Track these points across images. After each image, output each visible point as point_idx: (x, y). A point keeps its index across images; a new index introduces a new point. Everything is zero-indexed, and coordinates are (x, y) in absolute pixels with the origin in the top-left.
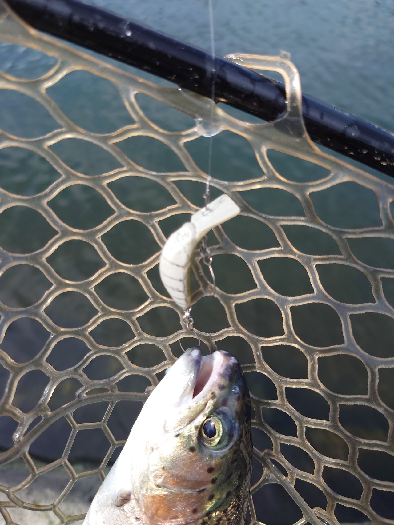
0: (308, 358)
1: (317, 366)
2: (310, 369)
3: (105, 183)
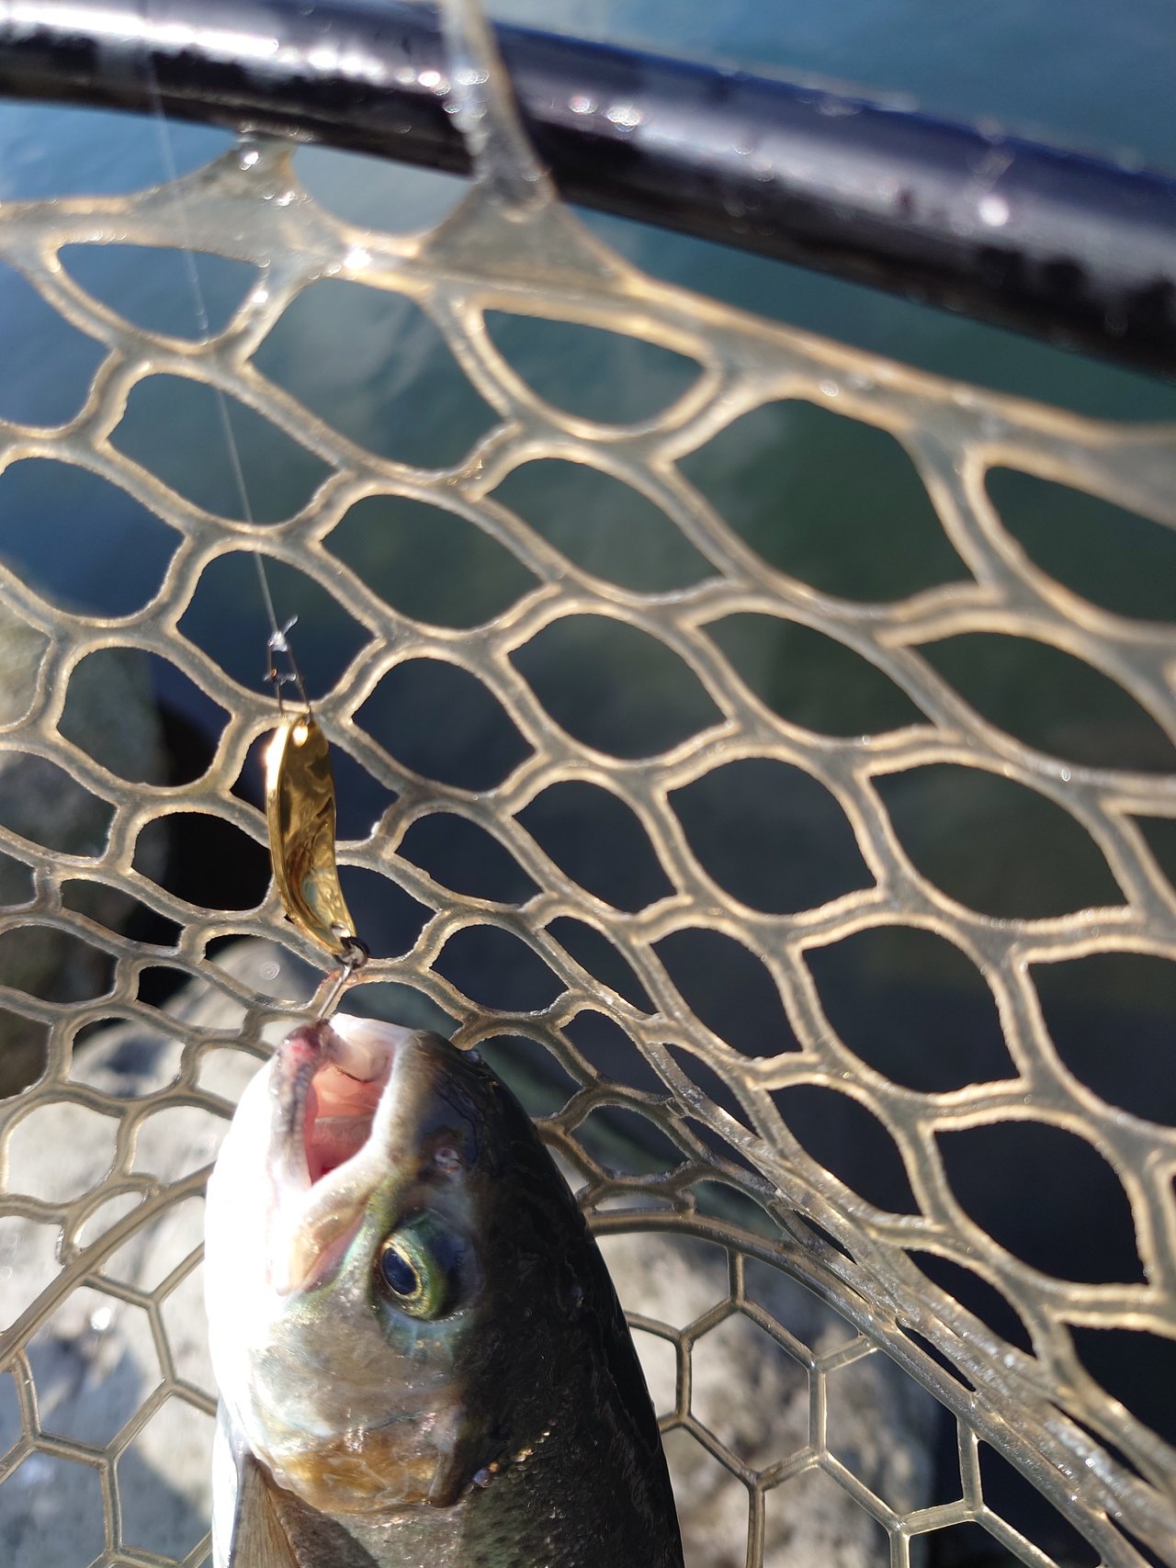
3: (862, 776)
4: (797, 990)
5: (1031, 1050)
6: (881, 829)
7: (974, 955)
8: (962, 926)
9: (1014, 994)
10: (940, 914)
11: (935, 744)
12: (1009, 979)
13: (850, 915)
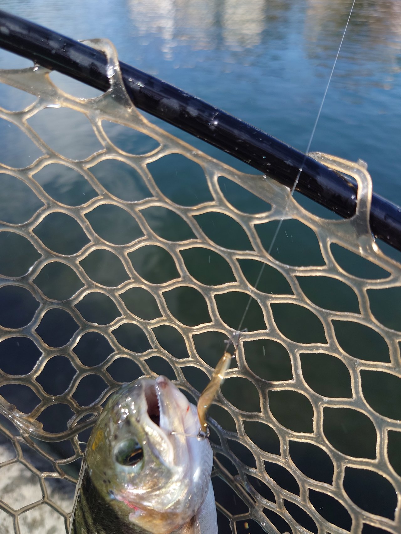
0: (335, 464)
1: (343, 475)
2: (336, 476)
3: (178, 250)
4: (161, 302)
5: (215, 315)
6: (182, 263)
7: (202, 293)
8: (200, 287)
9: (211, 303)
10: (195, 284)
11: (196, 243)
12: (210, 299)
13: (174, 284)
